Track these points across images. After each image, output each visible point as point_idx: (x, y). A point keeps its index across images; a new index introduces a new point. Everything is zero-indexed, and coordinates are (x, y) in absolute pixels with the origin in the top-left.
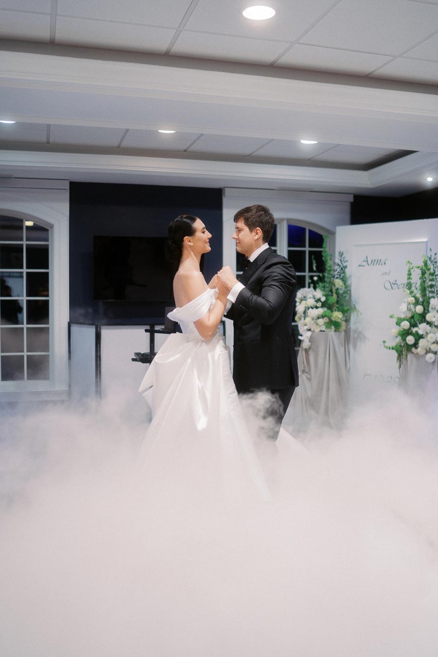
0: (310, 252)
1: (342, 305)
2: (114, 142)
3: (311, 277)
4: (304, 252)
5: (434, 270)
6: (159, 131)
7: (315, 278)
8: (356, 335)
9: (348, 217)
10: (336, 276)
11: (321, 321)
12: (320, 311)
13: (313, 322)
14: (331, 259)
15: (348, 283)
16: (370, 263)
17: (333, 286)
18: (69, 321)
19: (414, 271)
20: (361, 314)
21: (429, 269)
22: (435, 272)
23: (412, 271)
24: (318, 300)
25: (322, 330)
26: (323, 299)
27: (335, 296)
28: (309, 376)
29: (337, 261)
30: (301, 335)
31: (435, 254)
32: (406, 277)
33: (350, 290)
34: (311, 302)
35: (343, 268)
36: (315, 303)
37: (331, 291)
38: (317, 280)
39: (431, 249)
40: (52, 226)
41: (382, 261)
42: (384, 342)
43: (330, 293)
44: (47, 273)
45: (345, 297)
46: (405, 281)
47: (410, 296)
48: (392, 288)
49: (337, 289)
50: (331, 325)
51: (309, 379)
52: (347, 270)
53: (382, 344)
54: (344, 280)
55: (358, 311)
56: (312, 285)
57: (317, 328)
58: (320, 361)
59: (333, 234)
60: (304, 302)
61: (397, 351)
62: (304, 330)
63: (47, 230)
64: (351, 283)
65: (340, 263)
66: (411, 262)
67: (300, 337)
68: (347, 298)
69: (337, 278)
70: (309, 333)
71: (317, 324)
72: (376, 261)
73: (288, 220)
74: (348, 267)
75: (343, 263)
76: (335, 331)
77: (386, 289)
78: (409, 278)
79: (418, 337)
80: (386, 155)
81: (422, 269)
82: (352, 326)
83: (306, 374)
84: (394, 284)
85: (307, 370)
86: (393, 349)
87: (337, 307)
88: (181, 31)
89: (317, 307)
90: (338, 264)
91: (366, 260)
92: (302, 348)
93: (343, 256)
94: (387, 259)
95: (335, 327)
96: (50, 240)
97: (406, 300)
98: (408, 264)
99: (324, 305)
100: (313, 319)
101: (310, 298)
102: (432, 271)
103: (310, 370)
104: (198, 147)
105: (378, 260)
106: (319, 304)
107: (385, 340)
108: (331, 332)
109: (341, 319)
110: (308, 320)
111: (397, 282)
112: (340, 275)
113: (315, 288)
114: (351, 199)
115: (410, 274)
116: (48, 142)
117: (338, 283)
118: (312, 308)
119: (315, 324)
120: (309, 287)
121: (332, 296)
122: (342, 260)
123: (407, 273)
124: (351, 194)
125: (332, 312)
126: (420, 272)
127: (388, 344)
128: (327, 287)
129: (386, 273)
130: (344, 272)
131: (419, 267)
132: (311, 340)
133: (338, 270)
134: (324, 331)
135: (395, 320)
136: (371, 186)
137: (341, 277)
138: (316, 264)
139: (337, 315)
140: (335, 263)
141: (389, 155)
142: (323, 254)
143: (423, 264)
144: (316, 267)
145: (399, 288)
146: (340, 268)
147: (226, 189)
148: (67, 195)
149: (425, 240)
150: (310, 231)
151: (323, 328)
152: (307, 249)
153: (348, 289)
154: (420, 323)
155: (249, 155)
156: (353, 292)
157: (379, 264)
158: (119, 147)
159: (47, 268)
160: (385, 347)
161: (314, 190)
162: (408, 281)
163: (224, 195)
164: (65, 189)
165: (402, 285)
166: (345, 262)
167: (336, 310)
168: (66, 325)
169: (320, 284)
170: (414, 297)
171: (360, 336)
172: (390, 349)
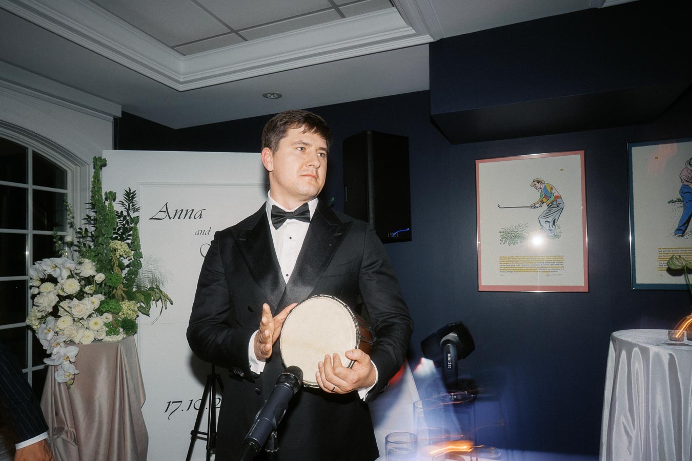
4: (24, 191)
9: (110, 140)
11: (97, 322)
12: (94, 302)
16: (172, 215)
24: (89, 280)
25: (100, 338)
30: (50, 355)
35: (131, 222)
41: (194, 212)
43: (109, 267)
49: (120, 258)
50: (116, 328)
52: (139, 226)
57: (88, 337)
60: (50, 286)
62: (56, 345)
65: (125, 213)
67: (46, 361)
70: (71, 351)
71: (86, 329)
72: (184, 213)
74: (141, 220)
75: (131, 213)
76: (126, 337)
87: (124, 292)
91: (165, 209)
93: (133, 200)
99: (100, 288)
101: (68, 278)
105: (187, 212)
106: (89, 289)
110: (65, 321)
112: (121, 234)
114: (117, 112)
117: (123, 248)
118: (74, 298)
121: (113, 270)
122: (130, 207)
124: (118, 103)
125: (117, 301)
129: (203, 232)
130: (132, 229)
132: (79, 363)
133: (120, 225)
134: (102, 340)
137: (125, 237)
139: (131, 307)
146: (124, 222)
150: (36, 156)
151: (101, 335)
152: (30, 187)
157: (190, 217)
166: (134, 211)
167: (123, 299)
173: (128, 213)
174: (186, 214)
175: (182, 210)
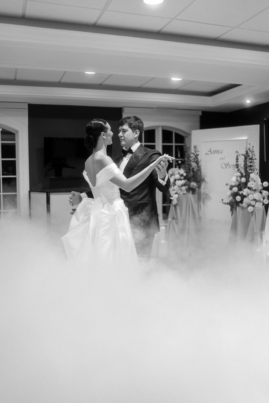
0: (176, 146)
1: (196, 178)
2: (57, 79)
3: (177, 161)
4: (172, 146)
5: (252, 156)
6: (86, 72)
7: (180, 162)
8: (204, 196)
9: (198, 124)
10: (192, 161)
11: (184, 188)
12: (183, 182)
13: (179, 189)
14: (189, 150)
15: (200, 164)
16: (212, 152)
17: (191, 167)
18: (29, 190)
19: (240, 157)
20: (208, 183)
21: (249, 156)
22: (252, 158)
23: (239, 157)
24: (182, 175)
25: (185, 193)
26: (185, 174)
27: (192, 172)
28: (177, 222)
29: (193, 151)
30: (172, 197)
31: (253, 147)
32: (235, 160)
33: (201, 169)
34: (177, 176)
35: (197, 156)
36: (180, 177)
37: (189, 170)
38: (181, 163)
39: (250, 144)
40: (17, 132)
41: (220, 151)
42: (222, 200)
43: (189, 171)
44: (15, 161)
45: (198, 173)
46: (235, 163)
47: (238, 172)
48: (226, 167)
49: (193, 169)
50: (190, 190)
51: (177, 223)
52: (199, 157)
53: (221, 201)
54: (197, 163)
55: (206, 181)
56: (178, 166)
57: (182, 192)
58: (184, 212)
59: (190, 135)
60: (173, 177)
61: (230, 205)
62: (173, 194)
63: (14, 134)
64: (201, 165)
65: (195, 153)
66: (238, 151)
67: (171, 198)
68: (199, 174)
69: (193, 162)
70: (177, 196)
71: (181, 190)
72: (216, 151)
73: (162, 127)
74: (199, 155)
75: (196, 152)
76: (192, 194)
77: (222, 168)
78: (237, 161)
79: (243, 197)
80: (222, 87)
81: (245, 156)
82: (202, 190)
83: (175, 220)
84: (227, 165)
85: (176, 218)
86: (228, 204)
87: (193, 179)
88: (105, 11)
89: (181, 180)
90: (193, 154)
91: (210, 150)
92: (173, 204)
93: (197, 148)
94: (223, 150)
95: (192, 191)
96: (16, 140)
97: (235, 175)
98: (236, 153)
99: (185, 178)
100: (179, 187)
101: (177, 174)
102: (251, 157)
103: (177, 218)
104: (108, 82)
105: (217, 151)
106: (182, 178)
107: (223, 199)
108: (190, 195)
109: (196, 186)
110: (176, 187)
111: (229, 164)
112: (194, 160)
113: (179, 168)
114: (200, 114)
115: (237, 159)
116: (15, 79)
117: (194, 165)
118: (178, 180)
119: (180, 190)
120: (176, 167)
121: (190, 172)
122: (196, 151)
123: (235, 158)
124: (200, 110)
125: (190, 182)
126: (243, 157)
127: (225, 201)
128: (187, 167)
129: (222, 159)
130: (197, 158)
131: (243, 155)
132: (178, 199)
133: (194, 157)
134: (185, 194)
135: (229, 187)
136: (213, 106)
137: (195, 161)
138: (180, 154)
139: (194, 184)
140: (191, 153)
141: (224, 87)
142: (184, 147)
143: (245, 153)
144: (180, 155)
145: (230, 168)
146: (195, 156)
147: (125, 108)
148: (26, 112)
149: (246, 138)
150: (176, 134)
151: (185, 192)
152: (174, 144)
153: (200, 168)
154: (244, 189)
155: (140, 87)
156: (203, 170)
157: (218, 153)
158: (59, 82)
159: (15, 157)
160: (223, 203)
161: (178, 108)
162: (237, 163)
163: (124, 112)
164: (25, 109)
165: (232, 166)
166: (197, 152)
167: (192, 181)
168: (28, 193)
169: (183, 165)
170: (240, 172)
171: (207, 196)
172: (226, 204)
173: (196, 153)
174: (217, 152)
175: (215, 151)
